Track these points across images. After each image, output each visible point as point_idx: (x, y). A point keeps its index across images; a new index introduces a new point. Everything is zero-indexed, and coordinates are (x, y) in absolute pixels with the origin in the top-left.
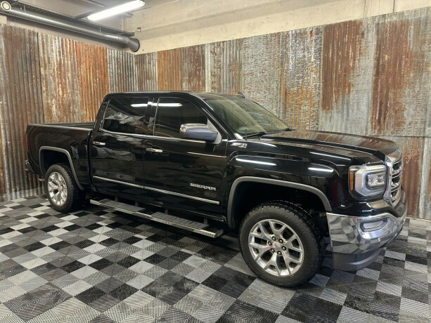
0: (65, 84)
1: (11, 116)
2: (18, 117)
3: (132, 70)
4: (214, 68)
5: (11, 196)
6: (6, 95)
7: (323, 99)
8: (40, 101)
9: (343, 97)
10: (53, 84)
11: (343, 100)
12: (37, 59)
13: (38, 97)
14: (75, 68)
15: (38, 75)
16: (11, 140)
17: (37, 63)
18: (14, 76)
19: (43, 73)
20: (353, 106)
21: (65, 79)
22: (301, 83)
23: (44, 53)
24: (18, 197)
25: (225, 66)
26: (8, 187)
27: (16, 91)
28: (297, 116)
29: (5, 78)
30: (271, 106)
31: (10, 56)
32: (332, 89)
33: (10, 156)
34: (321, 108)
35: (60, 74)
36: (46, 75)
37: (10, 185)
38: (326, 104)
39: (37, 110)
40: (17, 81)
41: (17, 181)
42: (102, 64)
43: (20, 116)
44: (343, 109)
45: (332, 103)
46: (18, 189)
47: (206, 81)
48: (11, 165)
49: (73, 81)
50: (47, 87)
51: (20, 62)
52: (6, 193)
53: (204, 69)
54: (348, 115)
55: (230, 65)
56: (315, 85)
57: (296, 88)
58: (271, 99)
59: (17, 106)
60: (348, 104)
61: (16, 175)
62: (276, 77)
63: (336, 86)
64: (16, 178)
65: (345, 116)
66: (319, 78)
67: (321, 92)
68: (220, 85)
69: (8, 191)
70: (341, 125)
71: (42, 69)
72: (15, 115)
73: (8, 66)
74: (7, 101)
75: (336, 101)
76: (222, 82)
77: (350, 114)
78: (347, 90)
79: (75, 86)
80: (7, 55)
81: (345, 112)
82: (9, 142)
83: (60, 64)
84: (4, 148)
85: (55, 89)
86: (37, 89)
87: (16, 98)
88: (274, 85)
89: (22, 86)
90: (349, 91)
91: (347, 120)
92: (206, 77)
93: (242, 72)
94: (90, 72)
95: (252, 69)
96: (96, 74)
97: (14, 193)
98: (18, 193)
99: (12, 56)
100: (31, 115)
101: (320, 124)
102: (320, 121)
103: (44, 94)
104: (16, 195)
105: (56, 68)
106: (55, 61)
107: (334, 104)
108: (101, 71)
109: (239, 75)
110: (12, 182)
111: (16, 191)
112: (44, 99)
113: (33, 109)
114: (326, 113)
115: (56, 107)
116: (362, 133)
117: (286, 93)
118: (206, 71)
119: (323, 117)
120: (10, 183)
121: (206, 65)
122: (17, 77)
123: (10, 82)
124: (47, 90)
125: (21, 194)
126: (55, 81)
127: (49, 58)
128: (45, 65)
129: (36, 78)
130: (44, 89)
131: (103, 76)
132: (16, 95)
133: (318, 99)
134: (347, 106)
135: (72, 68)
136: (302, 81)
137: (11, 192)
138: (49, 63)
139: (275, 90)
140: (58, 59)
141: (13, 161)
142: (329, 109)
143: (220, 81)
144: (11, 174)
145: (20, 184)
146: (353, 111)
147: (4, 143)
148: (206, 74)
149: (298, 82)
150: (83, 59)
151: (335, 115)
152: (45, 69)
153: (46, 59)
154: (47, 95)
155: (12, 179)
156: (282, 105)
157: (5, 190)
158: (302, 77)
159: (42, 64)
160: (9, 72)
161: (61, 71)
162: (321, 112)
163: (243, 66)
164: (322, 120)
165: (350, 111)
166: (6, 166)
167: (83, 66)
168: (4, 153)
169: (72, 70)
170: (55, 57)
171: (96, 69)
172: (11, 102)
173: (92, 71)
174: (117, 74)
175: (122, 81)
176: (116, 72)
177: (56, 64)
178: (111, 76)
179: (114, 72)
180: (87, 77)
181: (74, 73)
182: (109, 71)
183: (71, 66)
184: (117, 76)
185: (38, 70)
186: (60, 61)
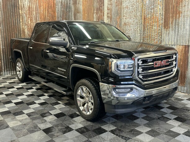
0: (32, 18)
1: (5, 35)
2: (8, 35)
3: (70, 8)
4: (109, 5)
5: (5, 73)
6: (3, 24)
7: (165, 22)
8: (19, 27)
9: (176, 20)
10: (26, 18)
11: (176, 23)
12: (17, 5)
13: (18, 25)
14: (37, 9)
15: (18, 14)
16: (5, 46)
17: (18, 8)
18: (7, 15)
19: (20, 12)
20: (181, 26)
21: (32, 15)
22: (152, 12)
23: (21, 2)
24: (8, 74)
25: (114, 3)
26: (3, 69)
27: (7, 22)
28: (150, 33)
29: (2, 16)
30: (137, 27)
31: (4, 5)
32: (169, 15)
33: (4, 54)
34: (163, 28)
35: (30, 13)
36: (22, 14)
37: (4, 68)
38: (166, 25)
39: (17, 31)
40: (8, 17)
41: (8, 66)
42: (53, 6)
43: (9, 35)
44: (175, 28)
45: (169, 25)
46: (8, 70)
47: (105, 12)
48: (5, 58)
49: (36, 16)
50: (22, 19)
51: (9, 7)
52: (2, 71)
53: (104, 6)
54: (178, 32)
55: (116, 3)
56: (160, 13)
57: (150, 16)
58: (137, 22)
59: (8, 30)
60: (178, 25)
61: (7, 64)
62: (140, 9)
63: (171, 13)
64: (7, 65)
65: (177, 32)
66: (163, 8)
67: (163, 17)
68: (111, 15)
69: (3, 71)
70: (174, 38)
71: (20, 11)
72: (7, 34)
73: (3, 10)
74: (3, 27)
75: (172, 23)
76: (112, 13)
77: (179, 31)
78: (178, 16)
79: (38, 18)
80: (3, 5)
81: (177, 30)
82: (4, 47)
83: (29, 8)
84: (2, 50)
85: (27, 20)
86: (18, 21)
87: (7, 25)
88: (139, 14)
89: (10, 20)
90: (179, 16)
91: (178, 35)
92: (105, 10)
93: (122, 7)
94: (45, 11)
95: (127, 4)
96: (49, 11)
97: (6, 72)
98: (8, 72)
99: (5, 5)
100: (14, 34)
101: (163, 37)
102: (163, 36)
103: (21, 23)
104: (7, 73)
105: (27, 9)
106: (27, 6)
107: (171, 25)
108: (52, 10)
109: (121, 8)
110: (5, 67)
111: (7, 71)
112: (21, 26)
113: (15, 31)
114: (166, 31)
115: (27, 30)
116: (186, 43)
117: (145, 19)
118: (105, 7)
119: (164, 33)
120: (4, 67)
121: (105, 3)
122: (8, 15)
123: (4, 18)
124: (22, 21)
125: (9, 73)
126: (26, 16)
127: (23, 5)
128: (22, 8)
129: (17, 15)
130: (21, 20)
131: (53, 13)
132: (7, 24)
133: (161, 22)
134: (178, 26)
136: (153, 11)
137: (5, 71)
138: (24, 7)
139: (139, 17)
140: (29, 5)
141: (6, 56)
142: (167, 28)
143: (111, 12)
144: (5, 63)
145: (9, 67)
146: (181, 29)
147: (1, 48)
148: (105, 9)
149: (151, 12)
150: (42, 4)
151: (171, 32)
152: (22, 10)
153: (22, 5)
154: (23, 23)
155: (5, 65)
156: (142, 26)
157: (2, 70)
158: (153, 8)
159: (20, 8)
160: (4, 13)
161: (30, 11)
162: (163, 30)
163: (123, 3)
164: (164, 35)
165: (180, 29)
166: (2, 58)
167: (42, 8)
168: (2, 53)
169: (36, 10)
170: (27, 4)
171: (49, 9)
172: (5, 27)
173: (46, 10)
174: (61, 11)
175: (64, 15)
176: (61, 10)
177: (27, 7)
178: (58, 12)
179: (59, 10)
180: (44, 13)
181: (37, 12)
182: (56, 9)
183: (35, 8)
184: (61, 12)
185: (18, 11)
186: (29, 6)
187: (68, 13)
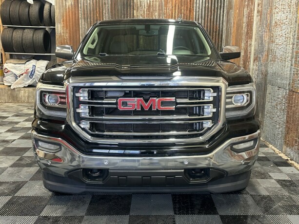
12: (132, 4)
14: (162, 8)
17: (132, 7)
19: (135, 14)
31: (113, 4)
35: (149, 14)
36: (137, 16)
58: (290, 20)
68: (262, 7)
71: (135, 11)
73: (112, 12)
80: (111, 4)
83: (149, 6)
94: (175, 9)
96: (181, 10)
99: (115, 4)
105: (146, 9)
106: (146, 4)
108: (187, 7)
127: (141, 2)
128: (138, 8)
131: (188, 12)
135: (159, 8)
138: (141, 6)
152: (137, 11)
153: (139, 3)
159: (135, 7)
160: (112, 16)
161: (149, 11)
167: (170, 5)
169: (159, 10)
171: (181, 5)
173: (177, 8)
174: (203, 8)
175: (210, 14)
176: (204, 6)
177: (146, 6)
178: (198, 10)
179: (201, 6)
180: (172, 14)
181: (161, 12)
182: (195, 6)
183: (159, 6)
184: (203, 10)
185: (132, 12)
186: (150, 3)
187: (216, 10)
